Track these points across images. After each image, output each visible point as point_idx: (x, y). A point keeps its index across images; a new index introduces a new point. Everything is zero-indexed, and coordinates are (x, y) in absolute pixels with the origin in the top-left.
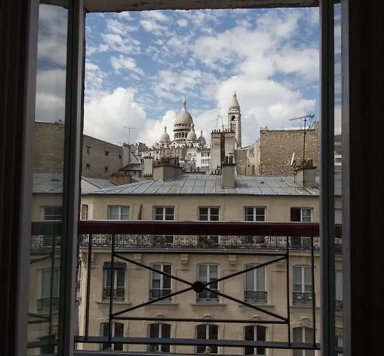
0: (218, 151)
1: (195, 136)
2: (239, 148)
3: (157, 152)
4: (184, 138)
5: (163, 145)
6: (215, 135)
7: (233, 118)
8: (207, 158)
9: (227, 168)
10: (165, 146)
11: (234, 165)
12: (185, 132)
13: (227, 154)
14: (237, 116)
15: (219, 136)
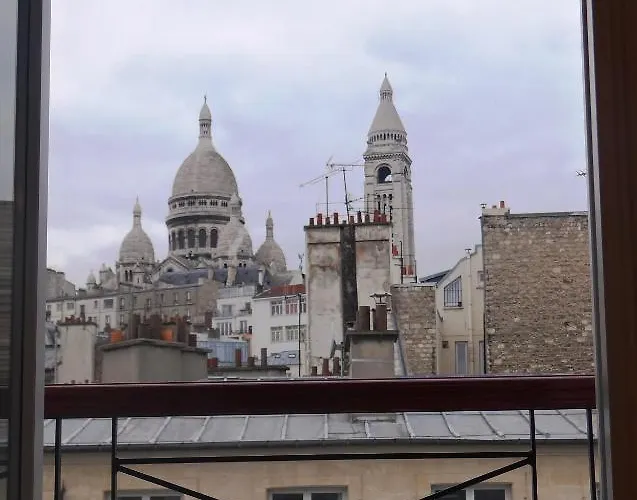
0: (334, 291)
1: (248, 242)
2: (407, 281)
3: (109, 304)
4: (208, 249)
5: (129, 275)
6: (318, 235)
7: (384, 172)
8: (293, 320)
9: (368, 347)
10: (137, 280)
11: (393, 337)
12: (208, 227)
13: (365, 300)
14: (395, 166)
15: (336, 236)
